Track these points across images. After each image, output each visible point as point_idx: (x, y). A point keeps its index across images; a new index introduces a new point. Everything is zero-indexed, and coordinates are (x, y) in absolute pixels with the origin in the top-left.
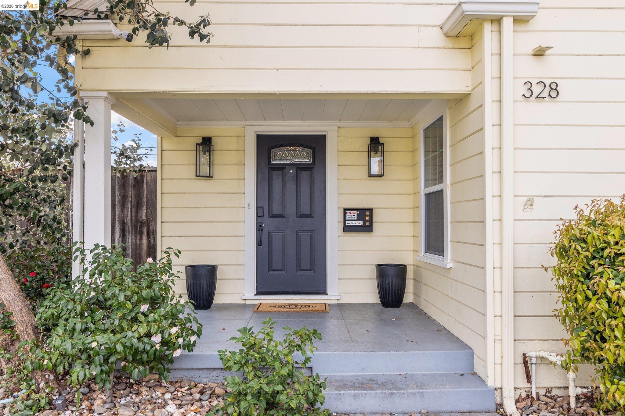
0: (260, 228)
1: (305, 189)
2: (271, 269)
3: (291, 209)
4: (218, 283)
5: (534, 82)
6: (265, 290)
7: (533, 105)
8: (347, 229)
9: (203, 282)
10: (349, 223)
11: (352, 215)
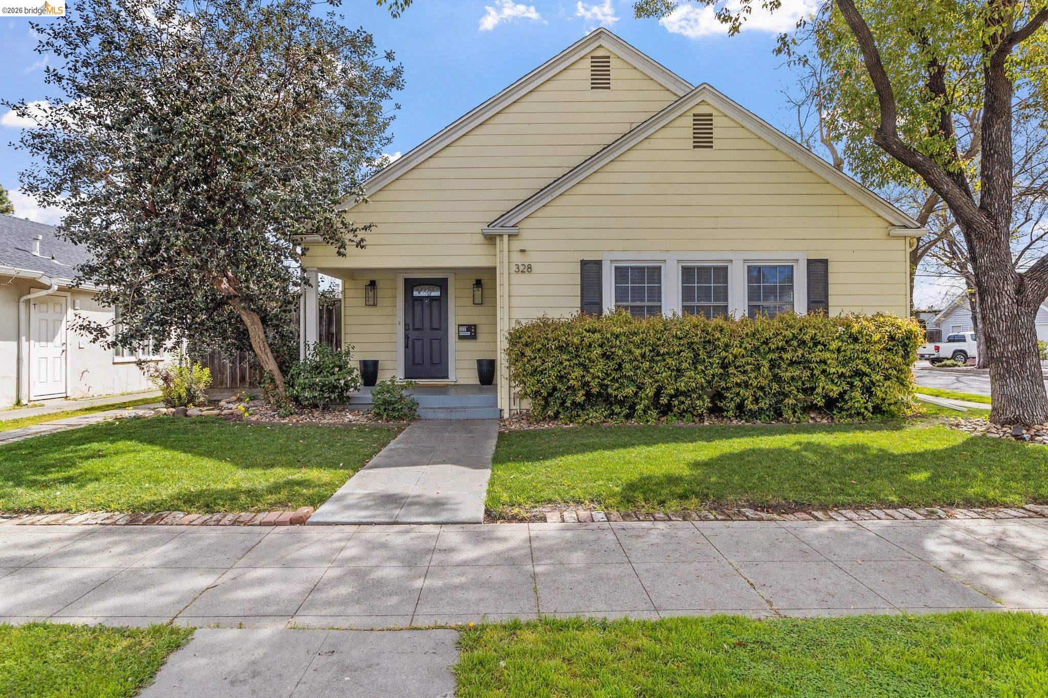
0: (407, 337)
1: (435, 313)
2: (414, 363)
3: (427, 325)
4: (379, 371)
5: (520, 264)
6: (410, 376)
7: (521, 275)
8: (461, 338)
9: (371, 369)
10: (462, 334)
11: (464, 329)
